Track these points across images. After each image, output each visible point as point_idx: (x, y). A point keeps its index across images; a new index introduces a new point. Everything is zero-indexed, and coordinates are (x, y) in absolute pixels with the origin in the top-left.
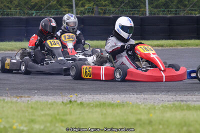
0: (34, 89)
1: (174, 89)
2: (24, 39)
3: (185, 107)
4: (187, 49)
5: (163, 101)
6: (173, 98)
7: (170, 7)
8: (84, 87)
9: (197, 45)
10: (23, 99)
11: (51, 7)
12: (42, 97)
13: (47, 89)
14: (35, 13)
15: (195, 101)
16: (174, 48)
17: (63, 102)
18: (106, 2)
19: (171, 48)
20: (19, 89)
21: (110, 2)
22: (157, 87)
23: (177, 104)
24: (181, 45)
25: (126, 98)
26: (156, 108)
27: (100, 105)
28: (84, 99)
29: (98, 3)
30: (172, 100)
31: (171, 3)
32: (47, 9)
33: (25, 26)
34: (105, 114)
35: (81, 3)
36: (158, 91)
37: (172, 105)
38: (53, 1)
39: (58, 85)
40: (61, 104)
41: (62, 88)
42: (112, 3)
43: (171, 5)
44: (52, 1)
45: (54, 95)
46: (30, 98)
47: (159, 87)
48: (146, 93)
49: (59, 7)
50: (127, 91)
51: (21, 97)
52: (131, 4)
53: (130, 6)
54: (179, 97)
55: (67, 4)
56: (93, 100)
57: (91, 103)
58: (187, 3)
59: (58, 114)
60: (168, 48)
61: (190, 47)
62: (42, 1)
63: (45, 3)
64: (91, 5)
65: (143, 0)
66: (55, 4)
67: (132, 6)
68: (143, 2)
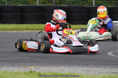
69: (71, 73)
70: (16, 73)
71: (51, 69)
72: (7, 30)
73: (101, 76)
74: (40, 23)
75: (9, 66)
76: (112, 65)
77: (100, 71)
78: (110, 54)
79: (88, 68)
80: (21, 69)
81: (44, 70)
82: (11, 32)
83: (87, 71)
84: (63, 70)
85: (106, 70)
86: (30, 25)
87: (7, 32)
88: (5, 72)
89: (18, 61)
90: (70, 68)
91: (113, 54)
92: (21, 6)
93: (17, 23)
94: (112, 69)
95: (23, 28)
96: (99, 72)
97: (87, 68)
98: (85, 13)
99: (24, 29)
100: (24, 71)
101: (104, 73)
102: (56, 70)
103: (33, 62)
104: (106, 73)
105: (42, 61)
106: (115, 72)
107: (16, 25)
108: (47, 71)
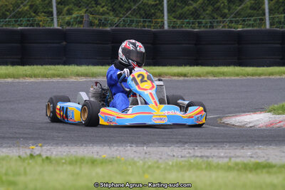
3: (204, 166)
4: (222, 80)
5: (174, 156)
6: (189, 153)
7: (202, 17)
9: (238, 75)
11: (20, 14)
13: (3, 138)
15: (223, 157)
16: (202, 78)
18: (104, 9)
19: (199, 78)
21: (110, 8)
23: (192, 161)
24: (214, 74)
25: (118, 152)
26: (161, 167)
27: (76, 161)
28: (54, 153)
29: (92, 10)
30: (188, 155)
31: (202, 11)
32: (14, 16)
34: (78, 174)
35: (66, 9)
36: (172, 142)
38: (24, 6)
39: (21, 131)
40: (16, 160)
41: (26, 136)
42: (114, 10)
43: (201, 14)
44: (21, 6)
45: (10, 147)
48: (151, 144)
49: (34, 14)
50: (124, 141)
52: (142, 12)
53: (141, 15)
54: (199, 151)
55: (45, 10)
56: (68, 154)
57: (62, 159)
58: (226, 11)
59: (6, 174)
60: (194, 78)
61: (227, 78)
62: (6, 5)
63: (11, 9)
64: (82, 12)
65: (159, 7)
66: (27, 10)
67: (144, 14)
68: (159, 9)
69: (113, 158)
70: (3, 159)
71: (72, 151)
73: (171, 163)
74: (58, 64)
77: (171, 154)
79: (149, 148)
80: (14, 151)
82: (2, 80)
84: (98, 153)
85: (183, 151)
86: (39, 67)
89: (11, 138)
90: (110, 149)
92: (21, 30)
93: (13, 64)
94: (194, 149)
95: (24, 72)
96: (169, 155)
97: (145, 148)
99: (26, 76)
100: (17, 154)
101: (178, 157)
102: (83, 152)
103: (41, 138)
104: (182, 157)
105: (59, 137)
106: (199, 155)
107: (11, 68)
108: (65, 154)
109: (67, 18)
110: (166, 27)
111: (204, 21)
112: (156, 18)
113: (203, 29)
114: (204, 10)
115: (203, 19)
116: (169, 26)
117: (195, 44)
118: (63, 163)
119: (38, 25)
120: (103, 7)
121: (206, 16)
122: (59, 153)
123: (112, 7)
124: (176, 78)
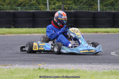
0: (16, 61)
1: (114, 62)
2: (12, 26)
5: (104, 69)
6: (111, 67)
7: (115, 5)
8: (51, 59)
10: (7, 67)
11: (32, 5)
12: (20, 66)
13: (26, 61)
14: (20, 9)
16: (116, 33)
17: (34, 69)
19: (114, 34)
20: (6, 61)
21: (73, 2)
22: (102, 60)
25: (79, 67)
26: (99, 74)
27: (60, 71)
28: (50, 67)
29: (65, 2)
30: (111, 68)
31: (115, 3)
32: (29, 6)
33: (13, 17)
35: (53, 2)
36: (103, 63)
37: (110, 72)
38: (34, 1)
39: (33, 58)
40: (32, 71)
41: (36, 60)
42: (75, 3)
43: (115, 4)
44: (32, 1)
45: (29, 65)
46: (12, 66)
47: (104, 60)
48: (93, 64)
49: (38, 5)
50: (81, 62)
51: (6, 65)
52: (88, 3)
53: (87, 5)
55: (43, 3)
56: (56, 68)
57: (53, 70)
59: (29, 76)
60: (112, 33)
62: (26, 1)
63: (28, 2)
64: (60, 4)
65: (96, 1)
66: (35, 3)
67: (89, 5)
68: (96, 2)
69: (76, 70)
70: (26, 70)
71: (58, 66)
72: (20, 33)
75: (21, 65)
76: (115, 63)
77: (103, 68)
78: (113, 53)
79: (92, 65)
80: (31, 66)
81: (52, 67)
82: (24, 35)
83: (91, 68)
84: (69, 67)
85: (109, 66)
86: (41, 29)
87: (19, 35)
88: (16, 69)
89: (29, 61)
90: (75, 65)
91: (116, 53)
92: (33, 12)
93: (29, 27)
94: (114, 66)
95: (34, 31)
97: (91, 65)
98: (90, 18)
99: (35, 33)
100: (33, 68)
101: (106, 69)
102: (63, 67)
103: (43, 61)
104: (108, 69)
106: (116, 68)
107: (28, 29)
108: (54, 68)
109: (54, 6)
110: (99, 10)
111: (116, 7)
112: (94, 6)
113: (116, 11)
114: (117, 3)
115: (116, 6)
116: (100, 10)
117: (113, 18)
118: (54, 72)
119: (40, 10)
120: (70, 1)
121: (118, 5)
122: (52, 68)
123: (74, 1)
124: (104, 33)
